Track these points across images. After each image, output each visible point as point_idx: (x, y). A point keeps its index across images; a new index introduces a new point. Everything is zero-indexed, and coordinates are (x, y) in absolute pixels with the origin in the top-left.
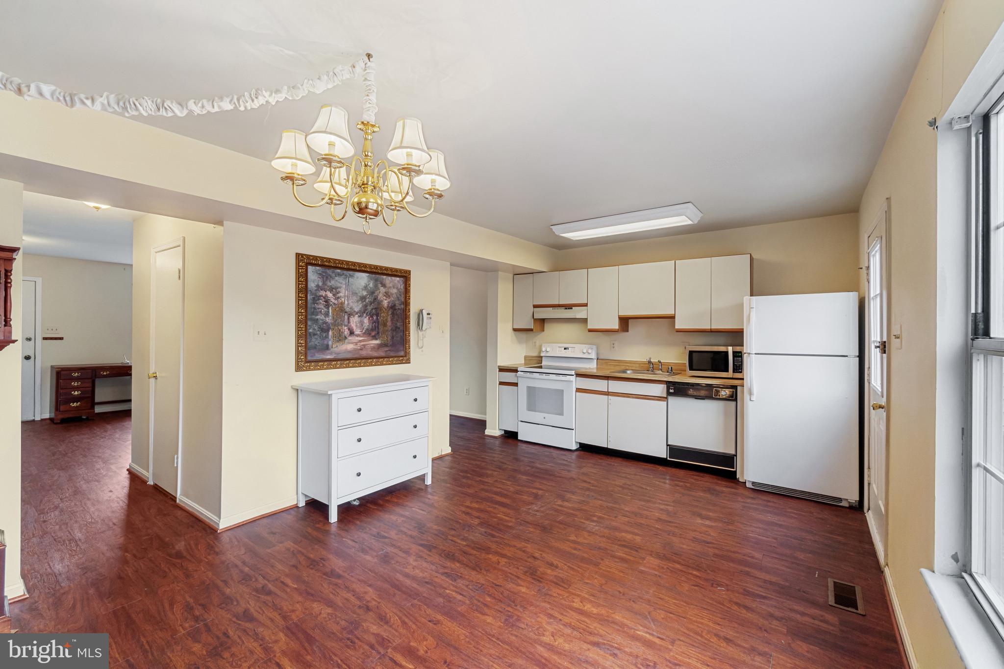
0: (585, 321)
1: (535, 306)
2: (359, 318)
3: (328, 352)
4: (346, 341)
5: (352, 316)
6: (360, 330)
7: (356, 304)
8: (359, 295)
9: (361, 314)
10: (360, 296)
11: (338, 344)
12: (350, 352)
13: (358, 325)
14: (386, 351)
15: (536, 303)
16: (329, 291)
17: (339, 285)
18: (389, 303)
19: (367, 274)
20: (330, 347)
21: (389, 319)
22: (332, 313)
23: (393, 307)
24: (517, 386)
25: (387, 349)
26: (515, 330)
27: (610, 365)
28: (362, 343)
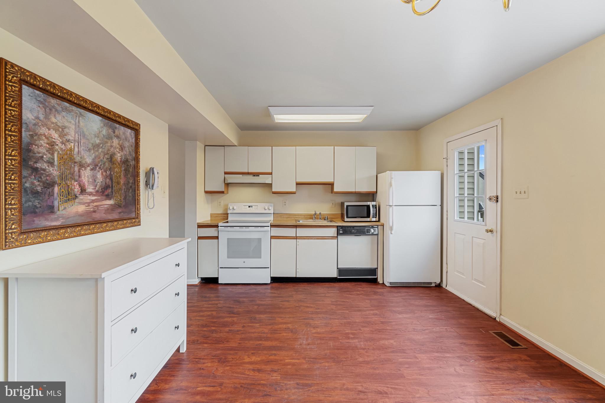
0: (270, 185)
1: (226, 173)
2: (92, 172)
3: (53, 216)
4: (77, 200)
5: (83, 169)
6: (93, 187)
7: (88, 153)
8: (92, 142)
9: (95, 167)
10: (93, 144)
11: (66, 205)
12: (81, 215)
13: (91, 180)
14: (120, 213)
15: (227, 170)
16: (53, 129)
17: (66, 124)
18: (121, 156)
19: (101, 118)
20: (56, 209)
21: (122, 176)
22: (57, 161)
23: (125, 162)
24: (218, 239)
25: (120, 210)
26: (206, 192)
27: (283, 217)
28: (95, 204)
